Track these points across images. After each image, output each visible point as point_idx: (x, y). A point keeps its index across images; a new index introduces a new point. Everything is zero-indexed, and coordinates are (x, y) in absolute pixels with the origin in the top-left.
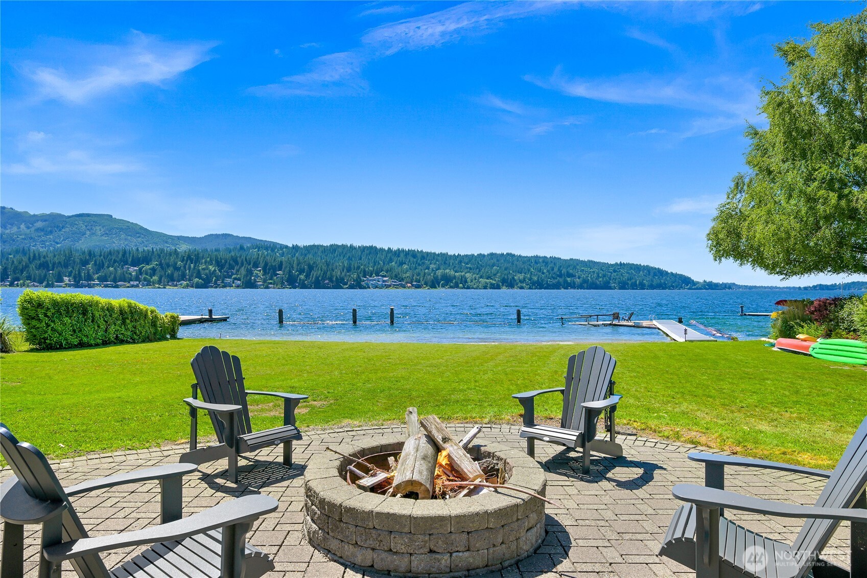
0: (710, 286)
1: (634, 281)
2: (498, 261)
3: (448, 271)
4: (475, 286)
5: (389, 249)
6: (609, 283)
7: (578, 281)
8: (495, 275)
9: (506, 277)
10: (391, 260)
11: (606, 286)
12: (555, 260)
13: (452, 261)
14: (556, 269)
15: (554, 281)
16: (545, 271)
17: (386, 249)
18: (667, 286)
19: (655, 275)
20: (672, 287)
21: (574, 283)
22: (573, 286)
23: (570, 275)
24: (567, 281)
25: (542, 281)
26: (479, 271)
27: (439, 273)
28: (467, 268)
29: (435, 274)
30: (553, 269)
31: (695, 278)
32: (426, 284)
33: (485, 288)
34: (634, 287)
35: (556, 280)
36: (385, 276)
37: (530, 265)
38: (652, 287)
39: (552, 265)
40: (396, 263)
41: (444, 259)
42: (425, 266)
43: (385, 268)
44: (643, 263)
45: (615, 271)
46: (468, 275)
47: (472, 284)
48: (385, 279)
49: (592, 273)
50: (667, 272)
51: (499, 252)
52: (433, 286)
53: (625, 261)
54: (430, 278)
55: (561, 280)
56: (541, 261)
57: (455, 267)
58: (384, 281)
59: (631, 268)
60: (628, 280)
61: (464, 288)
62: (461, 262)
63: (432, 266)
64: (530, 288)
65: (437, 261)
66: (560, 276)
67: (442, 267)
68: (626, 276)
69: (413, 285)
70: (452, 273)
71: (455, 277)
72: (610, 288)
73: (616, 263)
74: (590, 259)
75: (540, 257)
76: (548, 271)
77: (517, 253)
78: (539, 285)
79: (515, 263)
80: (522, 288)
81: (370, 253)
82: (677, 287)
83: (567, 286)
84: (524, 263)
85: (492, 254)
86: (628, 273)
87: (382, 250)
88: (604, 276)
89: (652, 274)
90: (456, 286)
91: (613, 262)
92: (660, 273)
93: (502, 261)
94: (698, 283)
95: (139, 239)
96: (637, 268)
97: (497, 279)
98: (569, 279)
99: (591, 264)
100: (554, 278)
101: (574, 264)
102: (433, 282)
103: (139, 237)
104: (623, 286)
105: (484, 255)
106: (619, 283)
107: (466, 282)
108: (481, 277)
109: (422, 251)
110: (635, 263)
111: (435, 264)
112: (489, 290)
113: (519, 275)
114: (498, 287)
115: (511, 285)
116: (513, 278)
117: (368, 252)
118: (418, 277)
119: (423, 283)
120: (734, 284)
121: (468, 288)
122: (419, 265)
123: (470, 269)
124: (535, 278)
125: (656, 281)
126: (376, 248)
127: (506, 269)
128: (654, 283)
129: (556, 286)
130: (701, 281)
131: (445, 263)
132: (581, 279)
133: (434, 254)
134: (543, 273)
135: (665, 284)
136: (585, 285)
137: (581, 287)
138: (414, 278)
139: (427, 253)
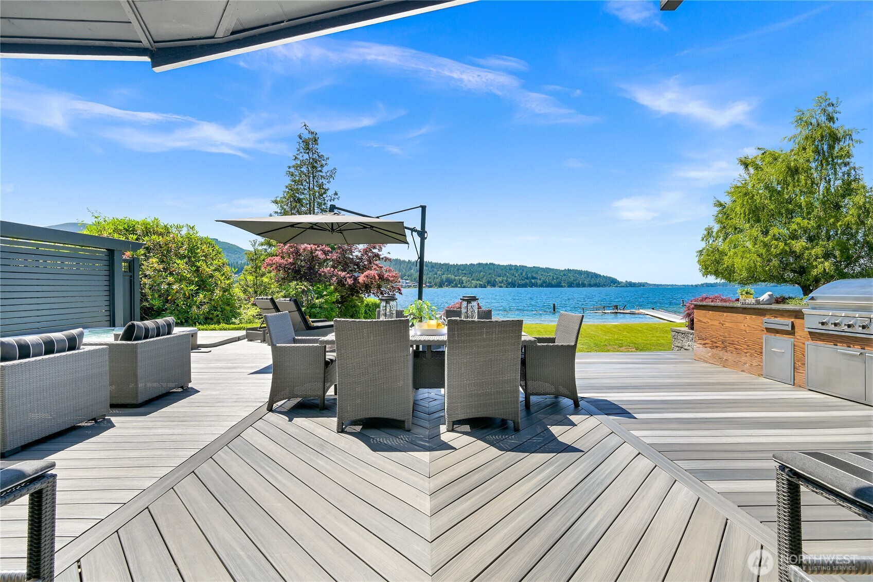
0: (630, 285)
1: (578, 281)
2: (484, 268)
3: (449, 276)
4: (469, 286)
5: (409, 261)
6: (561, 283)
7: (539, 282)
8: (482, 278)
9: (490, 279)
10: (411, 269)
11: (559, 285)
12: (523, 268)
13: (452, 269)
14: (524, 274)
15: (523, 282)
16: (516, 275)
17: (407, 261)
18: (601, 285)
19: (592, 277)
20: (604, 286)
21: (537, 283)
22: (535, 285)
23: (533, 278)
24: (532, 282)
25: (515, 281)
26: (471, 275)
27: (444, 277)
28: (463, 273)
29: (441, 278)
30: (522, 274)
31: (620, 280)
32: (436, 284)
33: (476, 287)
34: (578, 286)
35: (524, 282)
36: (407, 280)
37: (506, 271)
38: (590, 286)
39: (521, 271)
40: (414, 270)
41: (447, 267)
42: (434, 273)
43: (407, 274)
44: (584, 269)
45: (564, 275)
46: (464, 278)
47: (467, 284)
48: (407, 281)
49: (549, 277)
50: (600, 275)
51: (484, 262)
52: (441, 286)
53: (571, 268)
54: (438, 280)
55: (528, 281)
56: (513, 268)
57: (454, 273)
58: (406, 283)
59: (576, 273)
60: (574, 281)
61: (461, 287)
62: (458, 269)
63: (439, 272)
64: (507, 287)
65: (442, 268)
66: (527, 278)
67: (446, 273)
68: (572, 278)
69: (426, 286)
70: (453, 277)
71: (455, 280)
72: (562, 287)
73: (565, 269)
74: (547, 267)
75: (512, 266)
76: (519, 275)
77: (496, 263)
78: (513, 285)
79: (496, 270)
80: (501, 287)
81: (396, 264)
82: (607, 285)
83: (533, 285)
84: (502, 270)
85: (479, 264)
86: (573, 276)
87: (404, 262)
88: (557, 278)
89: (590, 277)
90: (456, 286)
91: (563, 269)
92: (596, 276)
93: (487, 269)
94: (622, 282)
95: (237, 255)
96: (580, 273)
97: (484, 281)
98: (533, 281)
99: (548, 270)
100: (523, 280)
101: (536, 270)
102: (440, 283)
103: (236, 254)
104: (570, 285)
105: (474, 265)
106: (568, 283)
107: (463, 283)
108: (473, 280)
109: (431, 262)
110: (578, 269)
111: (441, 271)
112: (478, 288)
113: (499, 278)
114: (485, 287)
115: (493, 285)
116: (495, 280)
117: (395, 263)
118: (430, 280)
119: (433, 284)
120: (647, 283)
121: (464, 287)
122: (430, 272)
123: (465, 274)
124: (510, 280)
125: (593, 282)
126: (400, 260)
127: (489, 274)
128: (592, 283)
129: (525, 286)
130: (624, 281)
131: (448, 270)
132: (541, 281)
133: (440, 264)
134: (515, 277)
135: (599, 284)
136: (544, 285)
137: (541, 286)
138: (427, 280)
139: (436, 264)
